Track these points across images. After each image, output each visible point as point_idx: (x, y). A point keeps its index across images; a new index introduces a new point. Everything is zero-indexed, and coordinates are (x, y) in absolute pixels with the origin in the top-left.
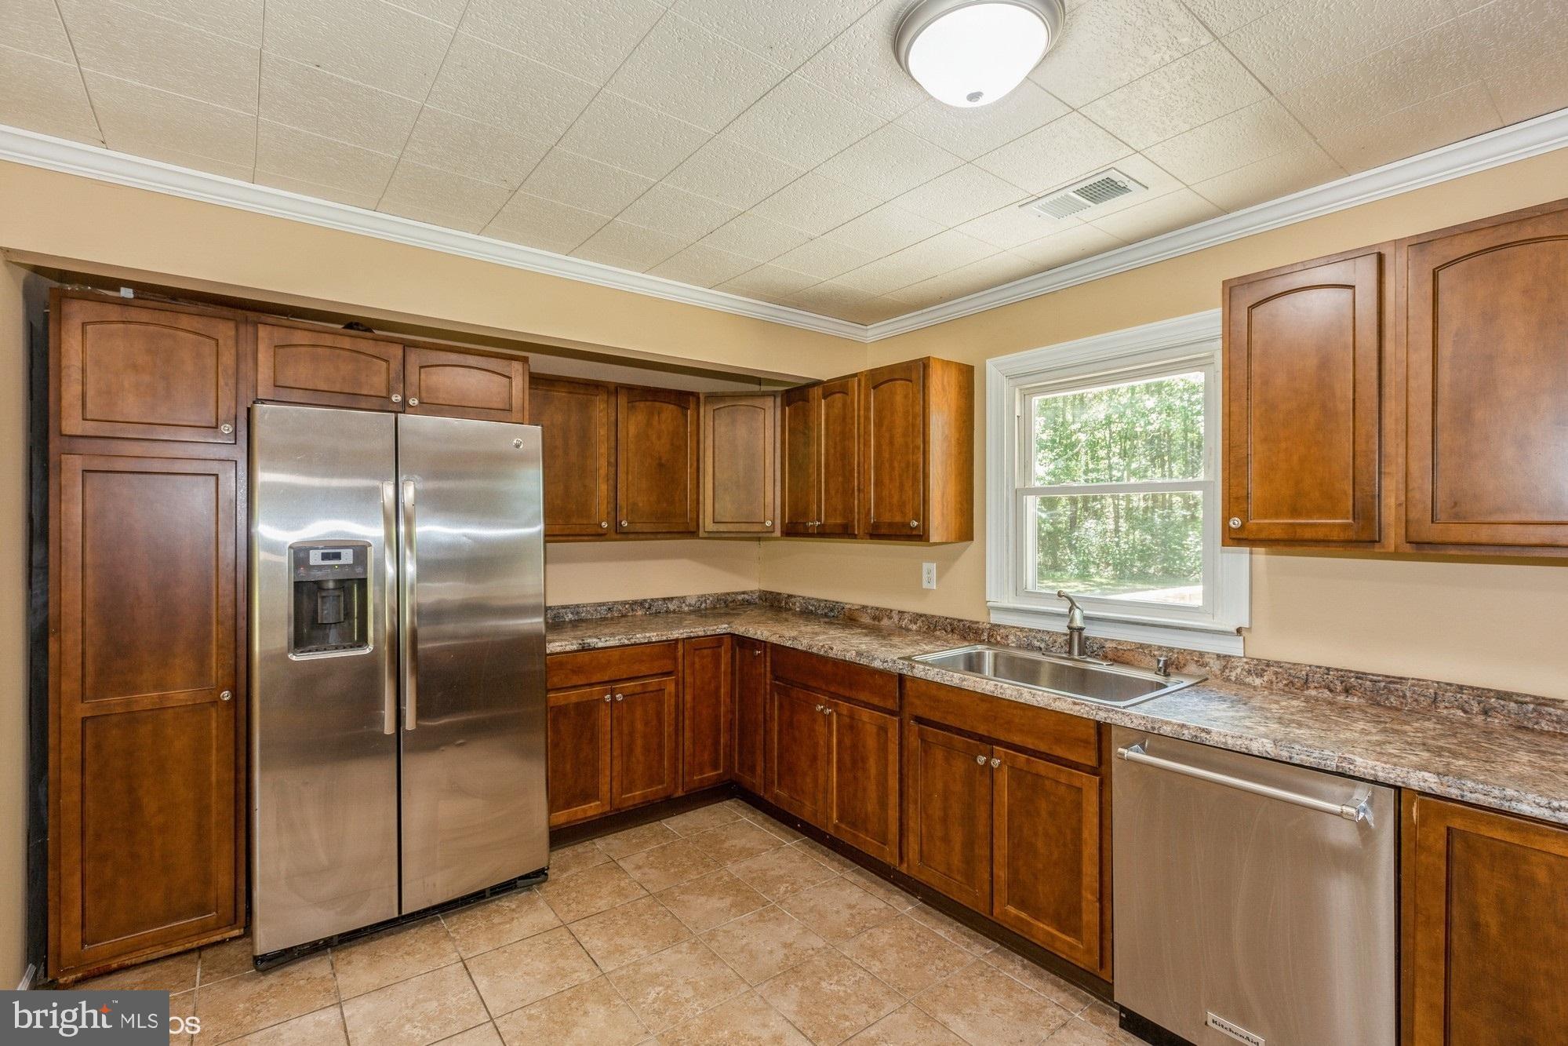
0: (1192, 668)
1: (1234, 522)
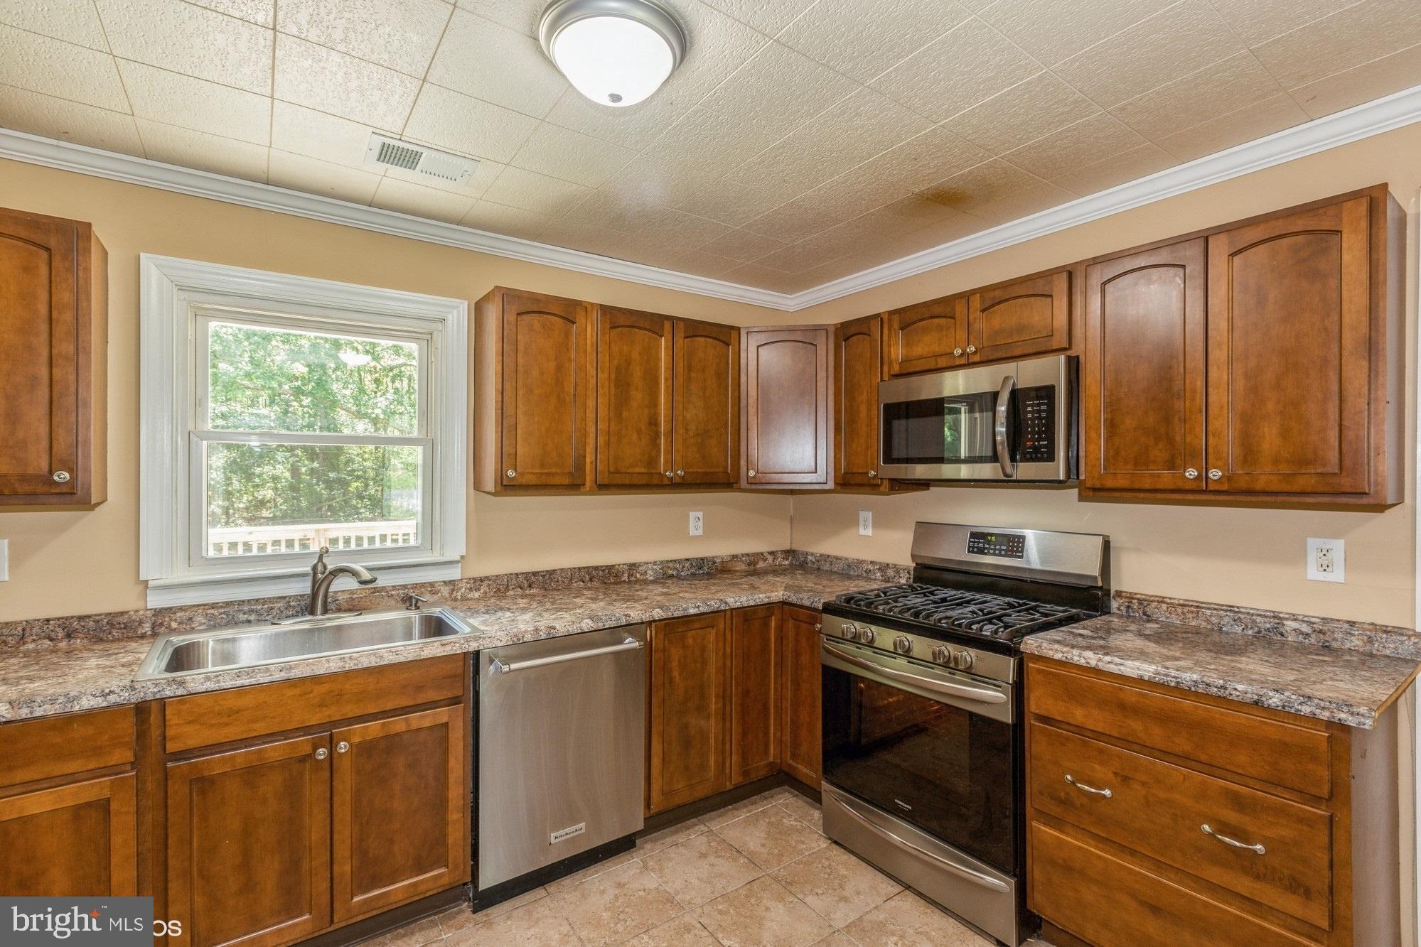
1: (511, 473)
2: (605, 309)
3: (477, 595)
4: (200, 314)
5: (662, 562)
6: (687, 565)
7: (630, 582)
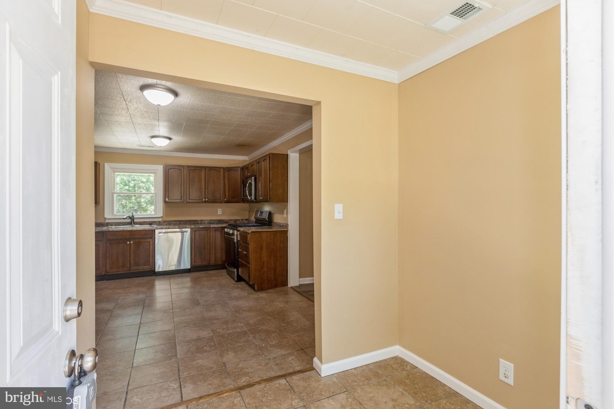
0: (154, 224)
1: (167, 200)
2: (188, 167)
3: (164, 224)
4: (115, 172)
5: (210, 220)
6: (216, 221)
7: (201, 224)
